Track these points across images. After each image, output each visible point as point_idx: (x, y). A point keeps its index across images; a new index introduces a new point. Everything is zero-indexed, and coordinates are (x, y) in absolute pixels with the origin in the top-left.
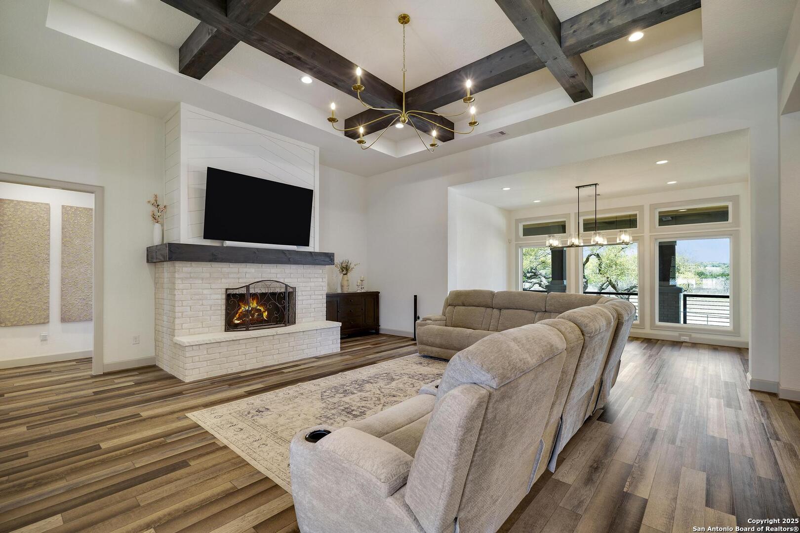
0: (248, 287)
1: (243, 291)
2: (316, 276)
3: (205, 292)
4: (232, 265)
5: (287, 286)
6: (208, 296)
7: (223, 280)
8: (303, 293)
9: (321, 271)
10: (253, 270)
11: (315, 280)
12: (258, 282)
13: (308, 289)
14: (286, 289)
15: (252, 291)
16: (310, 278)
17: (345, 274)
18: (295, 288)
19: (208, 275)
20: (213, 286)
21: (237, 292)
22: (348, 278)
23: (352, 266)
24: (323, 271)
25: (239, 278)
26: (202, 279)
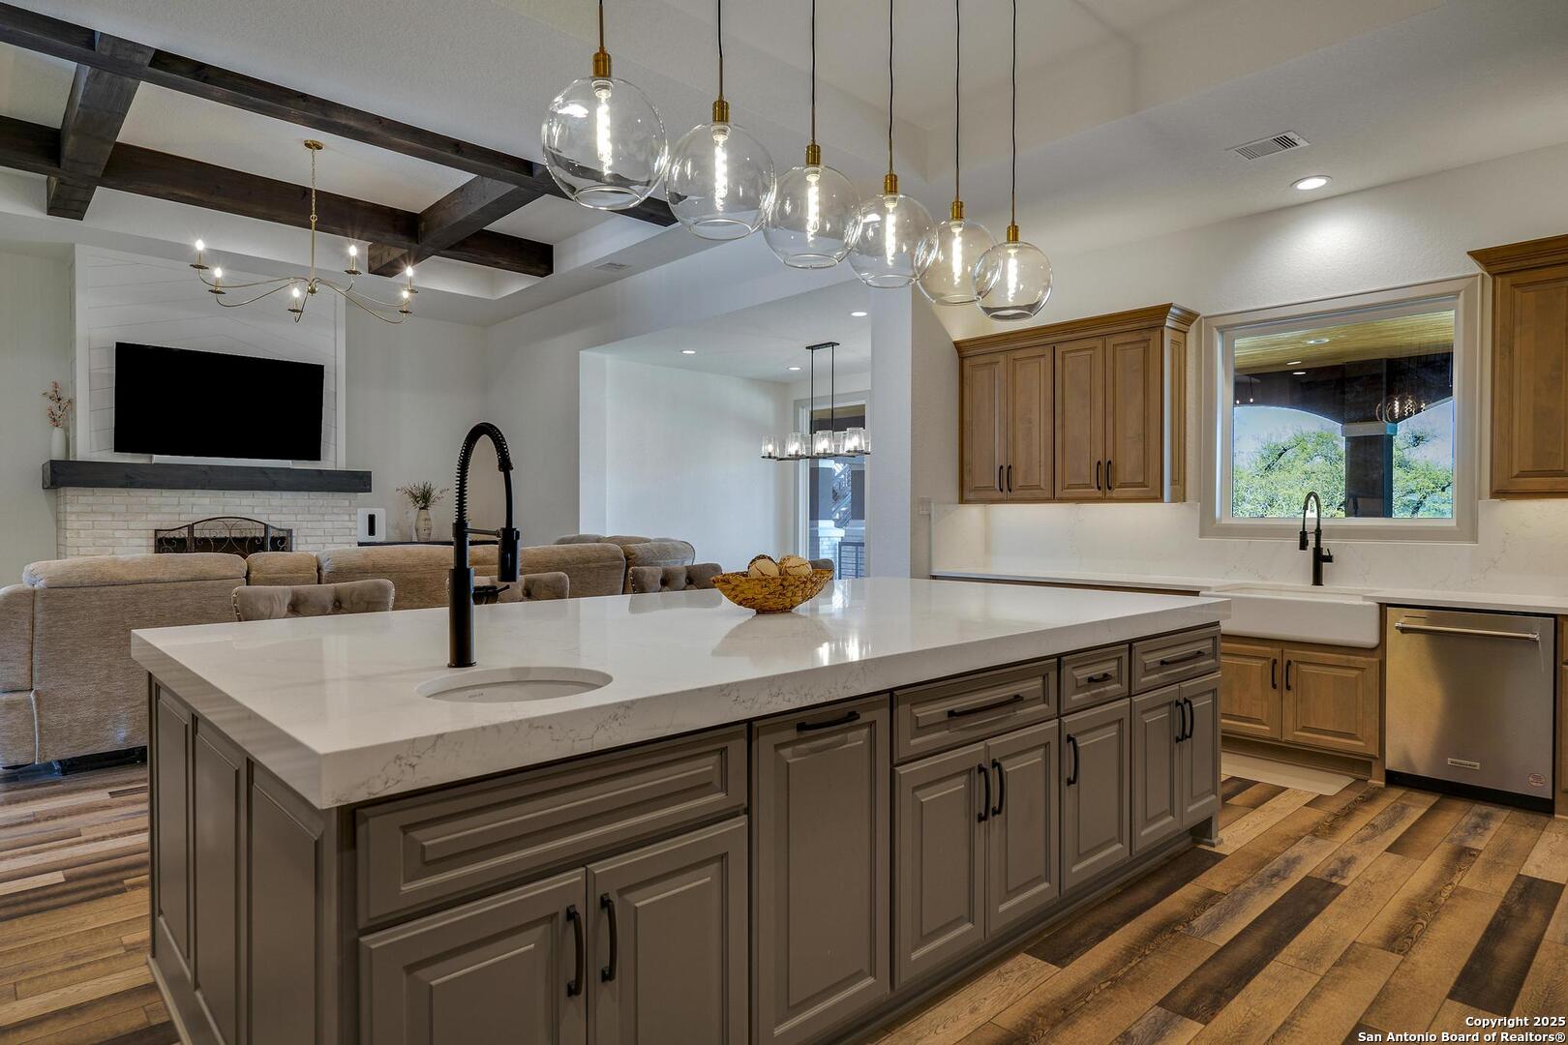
0: (191, 528)
1: (184, 533)
2: (335, 510)
3: (118, 534)
4: (166, 493)
5: (266, 527)
6: (124, 541)
7: (151, 517)
8: (309, 539)
9: (347, 503)
10: (207, 501)
11: (334, 517)
12: (210, 520)
13: (320, 533)
14: (266, 532)
15: (197, 534)
16: (323, 514)
17: (423, 508)
18: (291, 530)
19: (123, 509)
20: (132, 525)
21: (172, 535)
22: (428, 514)
23: (435, 493)
24: (350, 502)
25: (179, 514)
26: (113, 514)
